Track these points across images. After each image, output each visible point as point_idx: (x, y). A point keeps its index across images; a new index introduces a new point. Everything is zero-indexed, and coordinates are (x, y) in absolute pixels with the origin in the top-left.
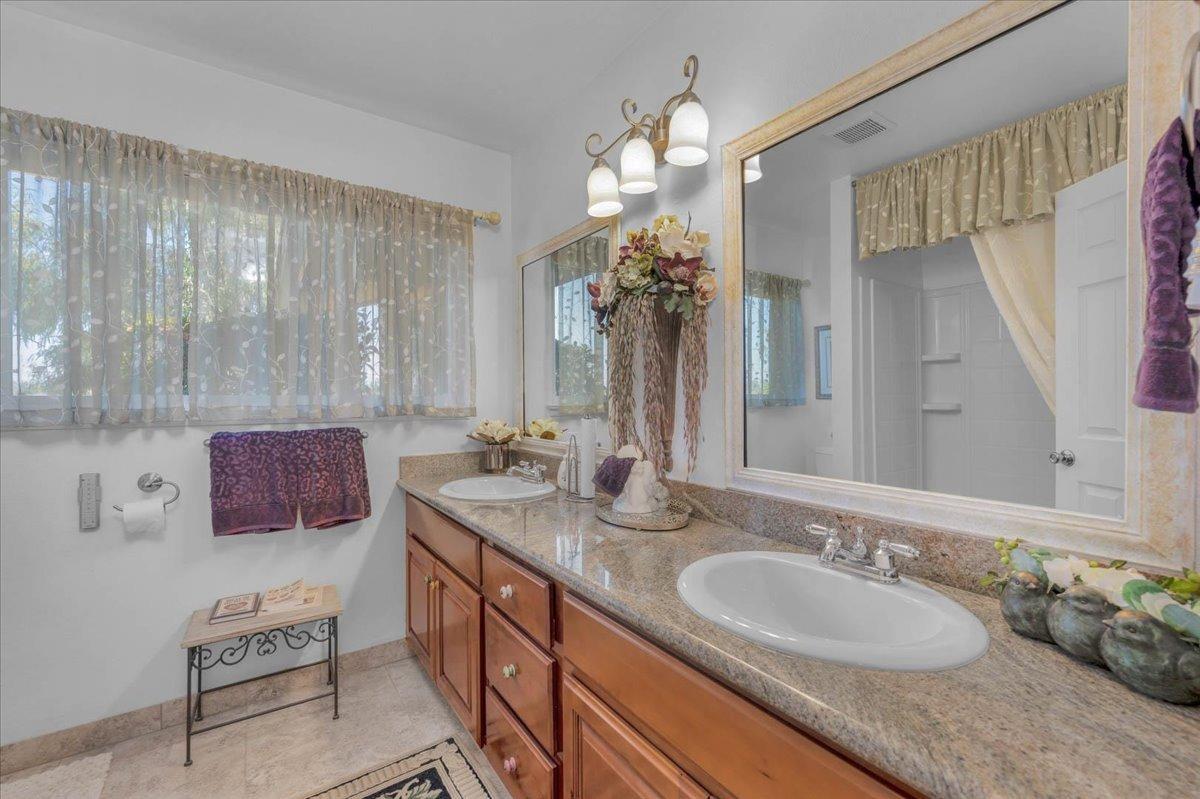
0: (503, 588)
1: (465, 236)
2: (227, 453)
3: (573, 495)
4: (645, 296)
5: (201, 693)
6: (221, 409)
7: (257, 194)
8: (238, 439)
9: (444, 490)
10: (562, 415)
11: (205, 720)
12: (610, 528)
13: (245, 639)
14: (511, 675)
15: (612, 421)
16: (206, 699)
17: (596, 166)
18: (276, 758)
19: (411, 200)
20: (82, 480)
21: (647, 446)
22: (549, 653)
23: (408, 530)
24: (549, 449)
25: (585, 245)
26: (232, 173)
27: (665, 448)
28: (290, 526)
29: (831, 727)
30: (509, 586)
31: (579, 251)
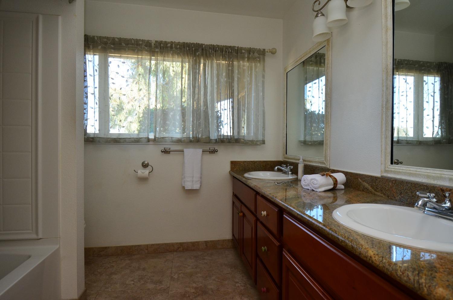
0: (263, 212)
1: (261, 61)
9: (246, 175)
14: (265, 251)
17: (317, 16)
19: (236, 48)
22: (279, 241)
23: (233, 193)
25: (320, 59)
26: (168, 47)
29: (376, 261)
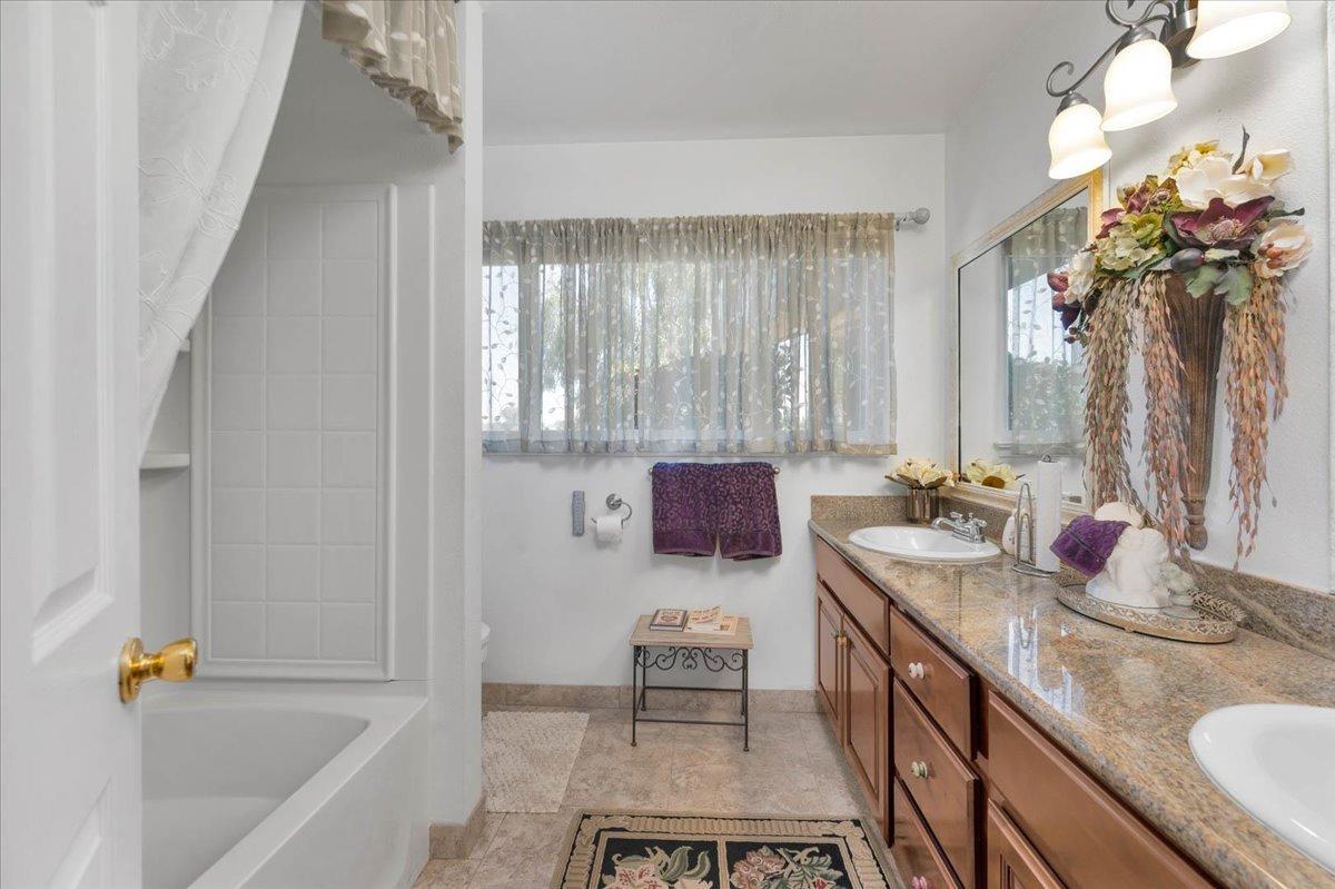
0: (912, 665)
1: (884, 245)
2: (664, 481)
3: (1025, 564)
4: (1148, 278)
5: (645, 688)
6: (658, 442)
7: (688, 246)
8: (673, 469)
9: (855, 537)
10: (1017, 455)
11: (649, 712)
12: (1079, 620)
13: (674, 650)
14: (922, 774)
15: (1089, 466)
16: (649, 694)
17: (1064, 106)
18: (695, 768)
19: (823, 218)
20: (574, 496)
21: (1152, 507)
22: (971, 766)
23: (819, 576)
24: (993, 499)
25: (1057, 224)
26: (668, 231)
27: (1191, 511)
28: (709, 553)
30: (919, 664)
31: (1046, 234)
